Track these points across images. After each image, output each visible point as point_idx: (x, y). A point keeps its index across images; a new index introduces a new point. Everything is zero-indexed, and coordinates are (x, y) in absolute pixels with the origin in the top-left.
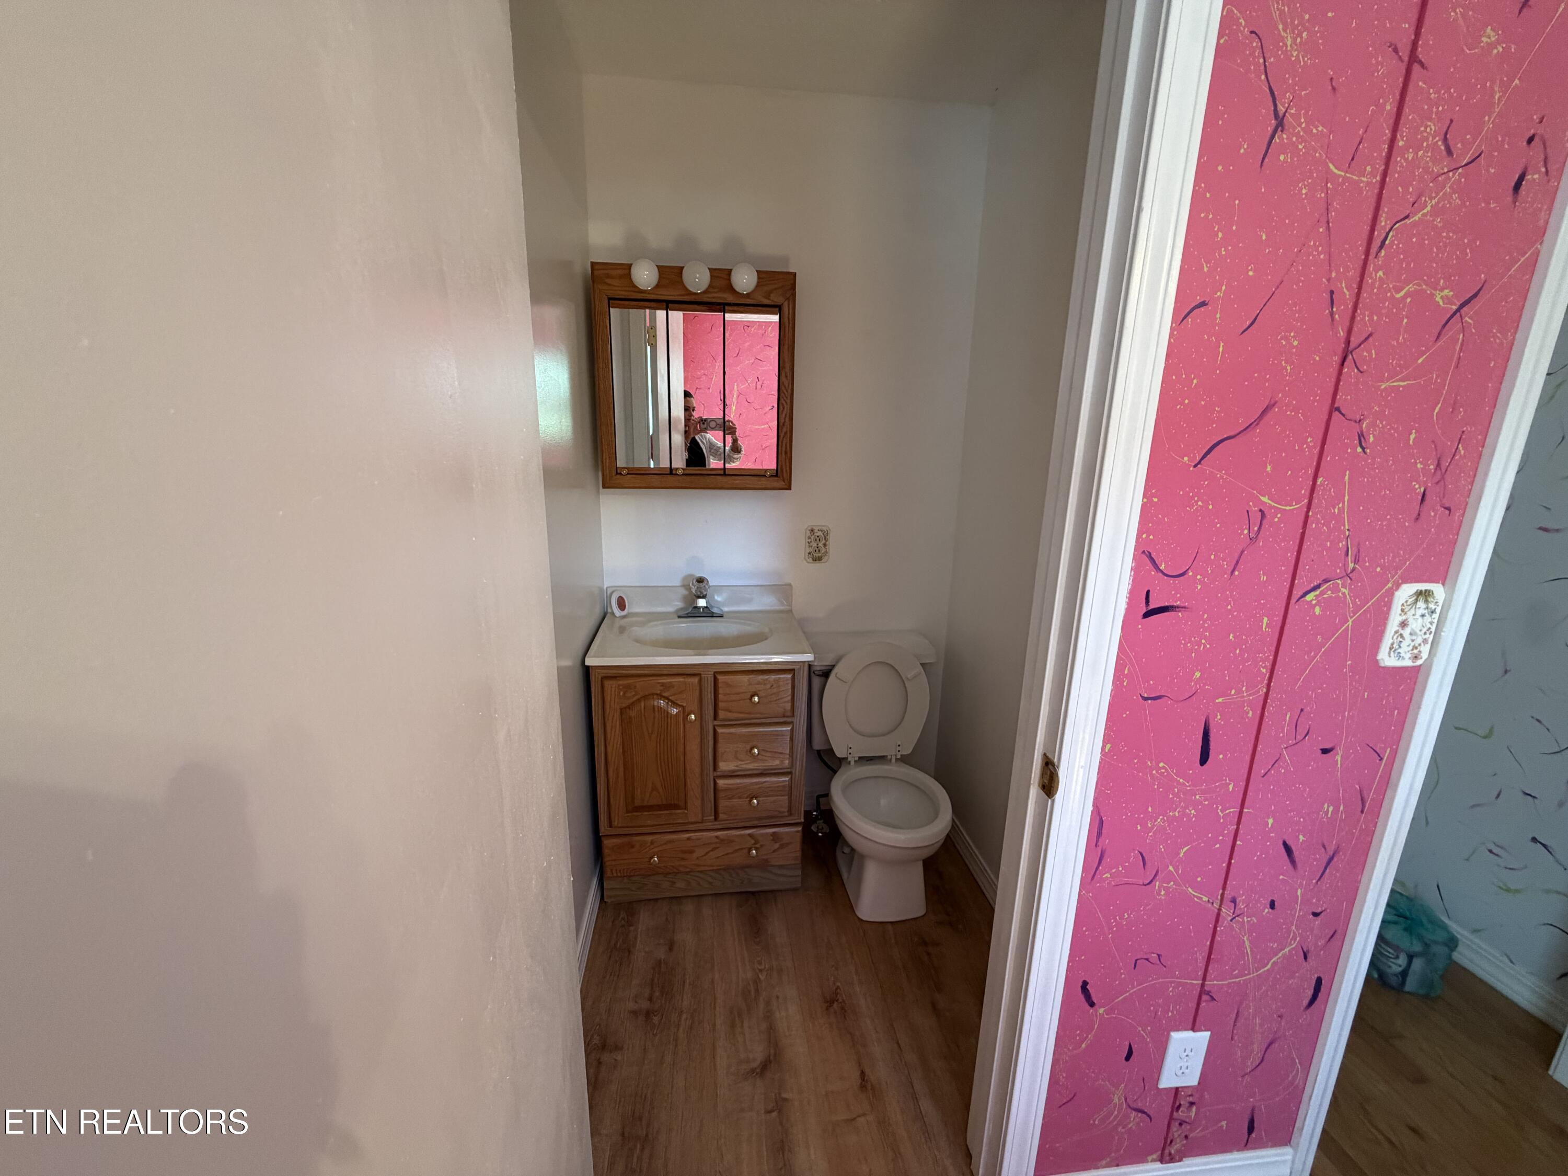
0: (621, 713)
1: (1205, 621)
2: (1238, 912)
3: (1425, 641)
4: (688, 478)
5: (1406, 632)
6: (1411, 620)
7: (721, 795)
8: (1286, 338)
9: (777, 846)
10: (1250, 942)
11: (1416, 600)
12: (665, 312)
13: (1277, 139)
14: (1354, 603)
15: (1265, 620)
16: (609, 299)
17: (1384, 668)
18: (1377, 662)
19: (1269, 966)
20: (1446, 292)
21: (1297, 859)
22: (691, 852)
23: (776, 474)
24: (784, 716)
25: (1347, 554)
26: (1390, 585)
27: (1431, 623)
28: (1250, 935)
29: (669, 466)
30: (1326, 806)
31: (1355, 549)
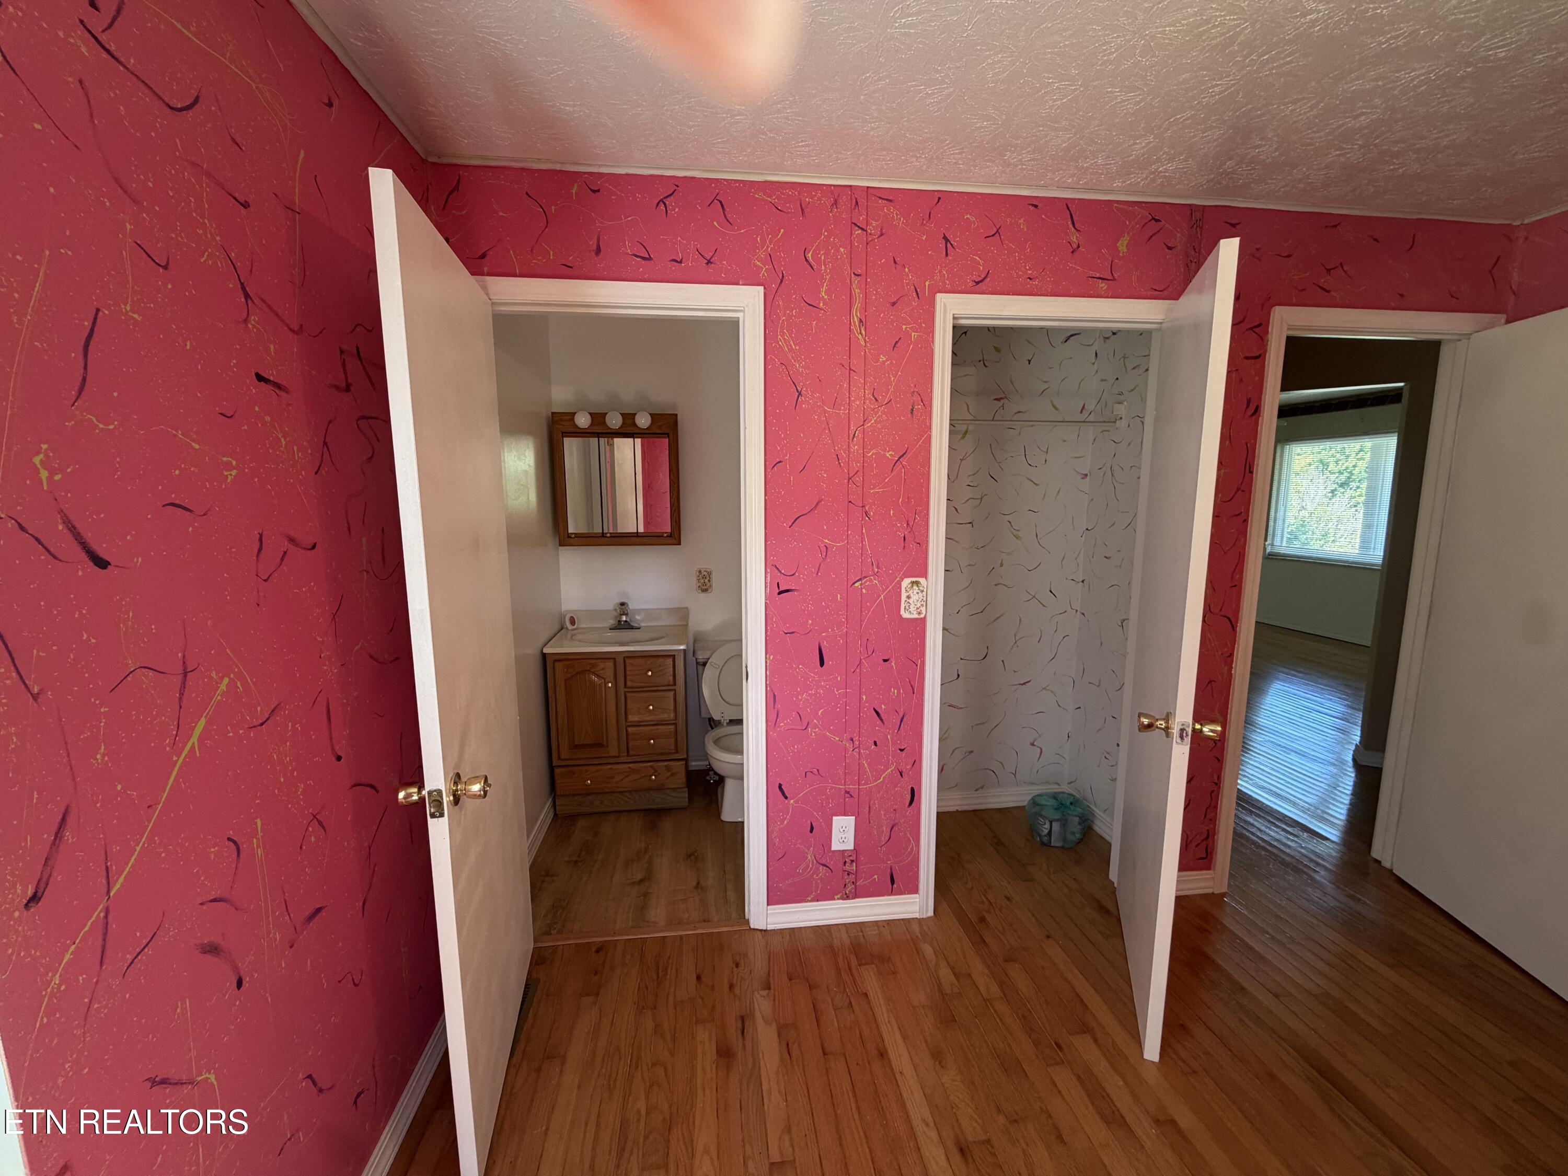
0: (565, 682)
1: (809, 596)
2: (855, 746)
3: (922, 605)
4: (613, 539)
5: (911, 601)
6: (912, 595)
7: (630, 737)
8: (821, 474)
9: (669, 774)
10: (868, 764)
11: (912, 586)
12: (597, 439)
13: (800, 399)
14: (882, 588)
15: (839, 596)
16: (563, 433)
17: (905, 619)
18: (901, 616)
19: (882, 779)
20: (891, 453)
21: (883, 718)
22: (613, 777)
23: (670, 536)
24: (669, 686)
25: (873, 564)
26: (898, 579)
27: (923, 596)
28: (867, 761)
29: (601, 531)
30: (892, 689)
31: (876, 563)
